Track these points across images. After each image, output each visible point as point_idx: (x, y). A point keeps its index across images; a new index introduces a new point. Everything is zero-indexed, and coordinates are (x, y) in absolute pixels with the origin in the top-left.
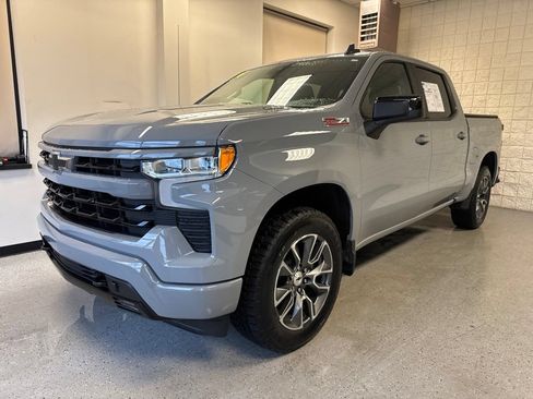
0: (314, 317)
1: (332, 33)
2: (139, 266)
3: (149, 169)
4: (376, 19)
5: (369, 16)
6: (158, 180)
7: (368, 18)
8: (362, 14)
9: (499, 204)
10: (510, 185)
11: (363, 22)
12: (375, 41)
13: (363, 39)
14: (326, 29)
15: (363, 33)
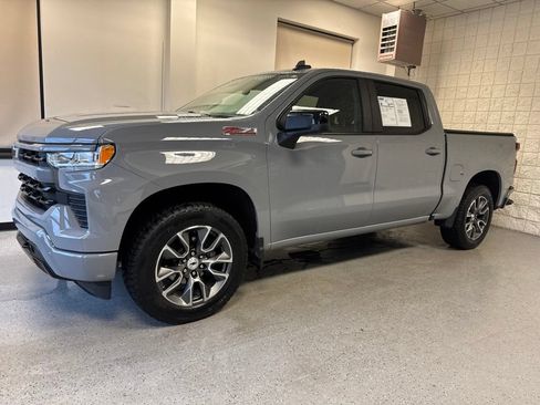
0: (206, 299)
1: (358, 44)
2: (40, 233)
3: (51, 159)
4: (395, 32)
5: (390, 28)
6: (57, 169)
7: (388, 31)
8: (382, 27)
9: (522, 230)
10: (534, 209)
11: (384, 34)
12: (394, 53)
13: (382, 51)
14: (352, 41)
15: (383, 45)
